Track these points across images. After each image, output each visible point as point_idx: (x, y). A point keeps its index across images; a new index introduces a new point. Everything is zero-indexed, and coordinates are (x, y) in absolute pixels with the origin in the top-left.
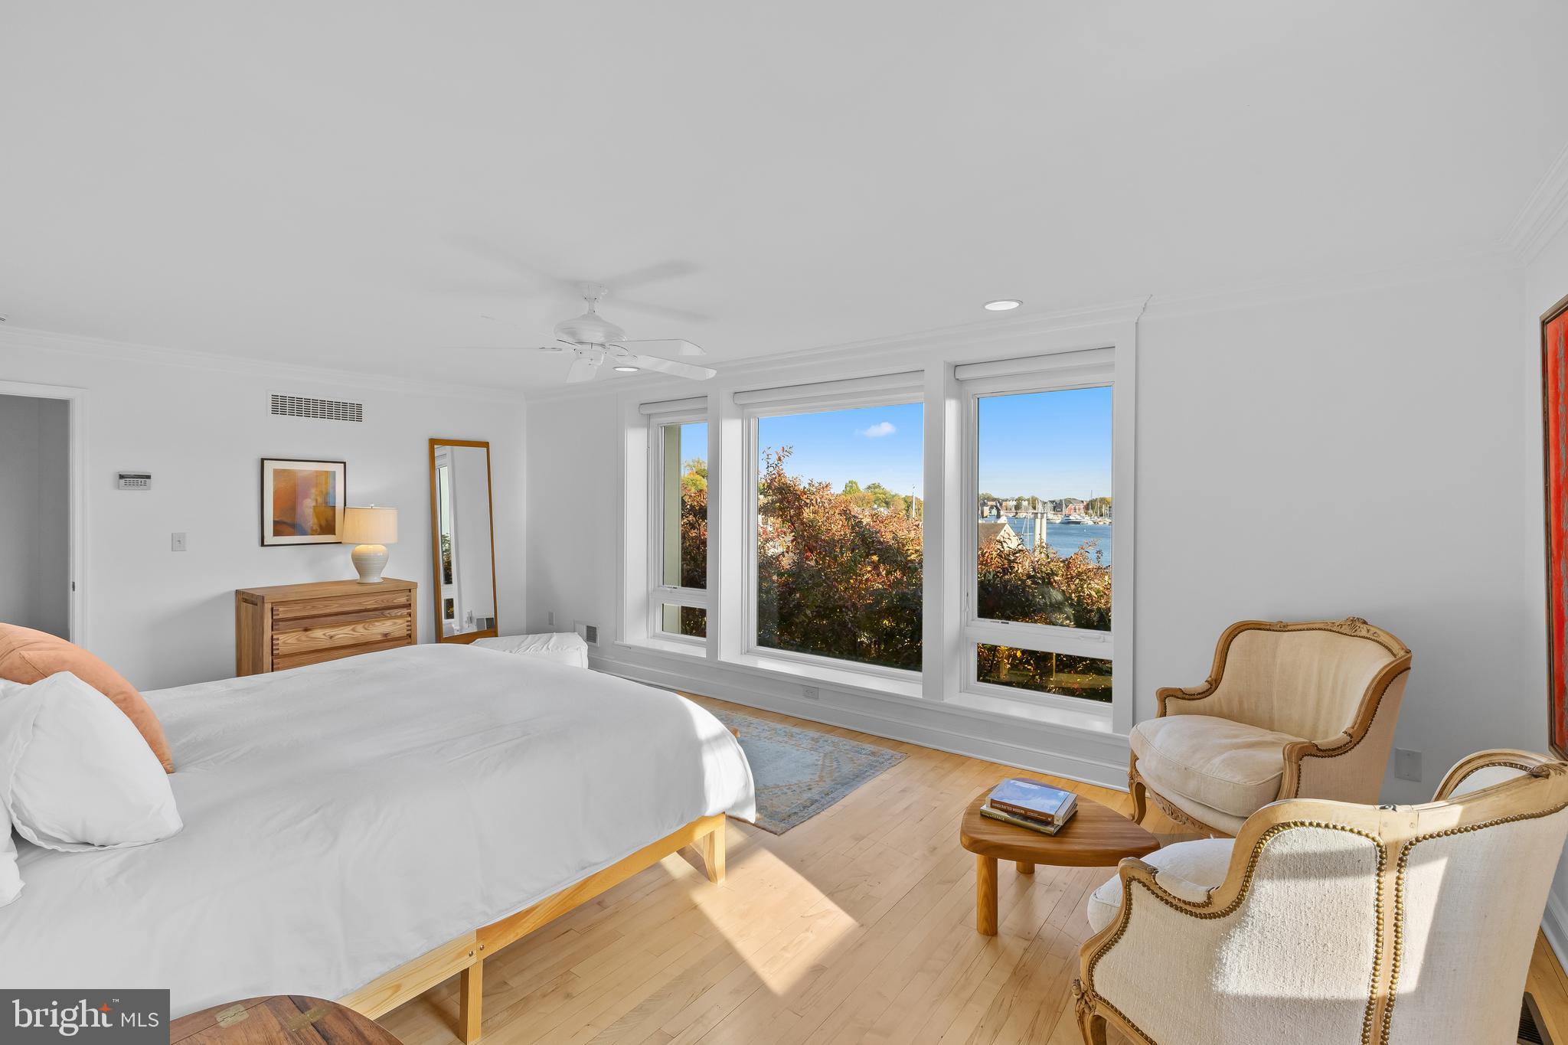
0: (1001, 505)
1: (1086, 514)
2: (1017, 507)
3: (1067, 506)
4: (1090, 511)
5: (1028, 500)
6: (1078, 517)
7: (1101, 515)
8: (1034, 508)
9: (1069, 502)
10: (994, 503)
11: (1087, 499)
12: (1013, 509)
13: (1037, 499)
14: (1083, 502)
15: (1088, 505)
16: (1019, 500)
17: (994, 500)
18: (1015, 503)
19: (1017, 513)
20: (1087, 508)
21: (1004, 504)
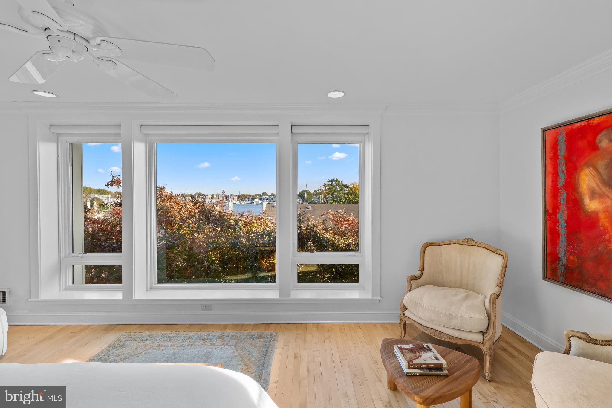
0: (205, 197)
1: (238, 200)
2: (212, 198)
3: (231, 197)
4: (239, 199)
5: (216, 195)
6: (235, 201)
7: (243, 201)
8: (219, 198)
9: (231, 196)
10: (203, 196)
11: (238, 195)
12: (211, 198)
13: (219, 195)
14: (236, 196)
15: (238, 197)
16: (213, 195)
17: (203, 195)
18: (211, 196)
19: (212, 200)
20: (238, 198)
21: (207, 197)
